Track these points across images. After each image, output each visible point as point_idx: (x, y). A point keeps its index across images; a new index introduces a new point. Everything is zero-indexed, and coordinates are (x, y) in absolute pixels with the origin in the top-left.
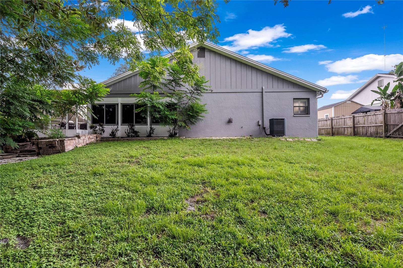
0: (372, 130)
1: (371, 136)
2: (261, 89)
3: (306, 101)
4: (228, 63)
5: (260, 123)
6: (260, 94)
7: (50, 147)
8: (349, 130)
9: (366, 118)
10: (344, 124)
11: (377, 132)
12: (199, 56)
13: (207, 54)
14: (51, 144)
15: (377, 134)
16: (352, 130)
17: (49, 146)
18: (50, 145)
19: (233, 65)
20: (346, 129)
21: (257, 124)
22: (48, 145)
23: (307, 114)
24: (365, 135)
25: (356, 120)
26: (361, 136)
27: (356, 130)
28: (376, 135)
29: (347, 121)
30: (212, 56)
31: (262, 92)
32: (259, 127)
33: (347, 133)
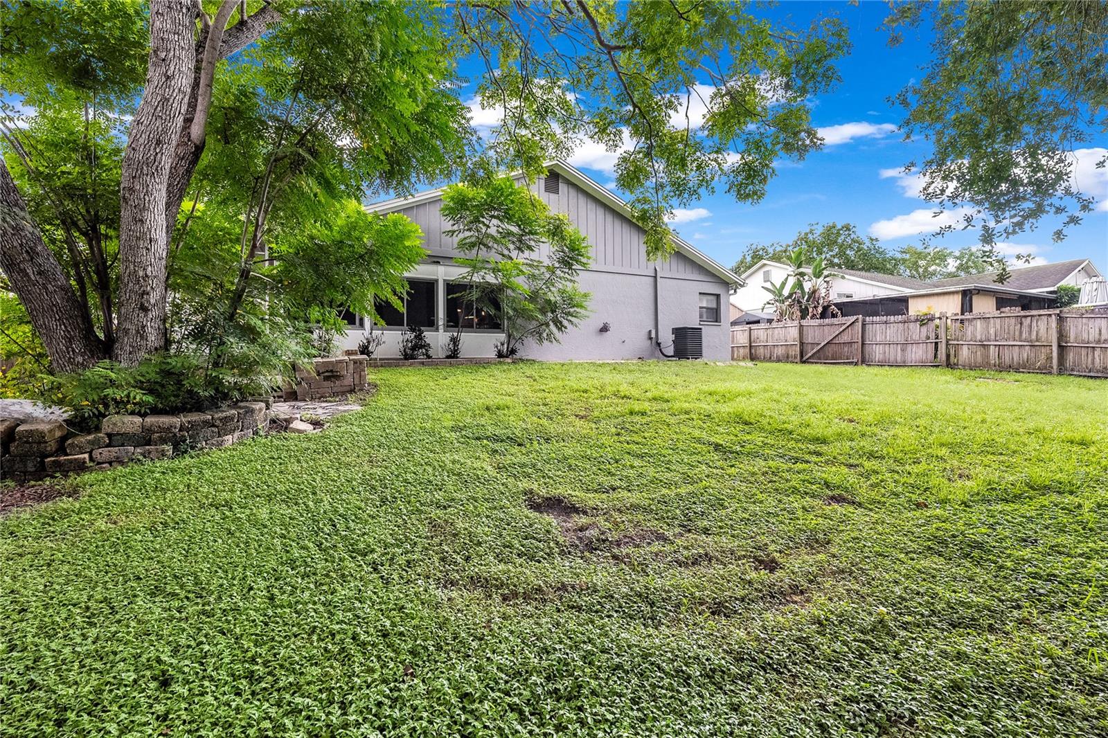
0: (779, 351)
1: (778, 360)
2: (653, 271)
3: (713, 298)
4: (600, 212)
5: (653, 335)
6: (651, 279)
7: (327, 379)
8: (741, 351)
9: (770, 332)
10: (733, 341)
11: (788, 355)
12: (547, 190)
13: (563, 187)
14: (332, 371)
15: (788, 357)
16: (747, 350)
17: (326, 374)
18: (327, 371)
19: (609, 218)
20: (735, 349)
21: (646, 336)
22: (323, 373)
23: (716, 321)
24: (770, 359)
25: (754, 334)
26: (761, 361)
27: (753, 351)
28: (786, 359)
29: (738, 336)
30: (573, 192)
31: (655, 277)
32: (649, 341)
33: (738, 356)
